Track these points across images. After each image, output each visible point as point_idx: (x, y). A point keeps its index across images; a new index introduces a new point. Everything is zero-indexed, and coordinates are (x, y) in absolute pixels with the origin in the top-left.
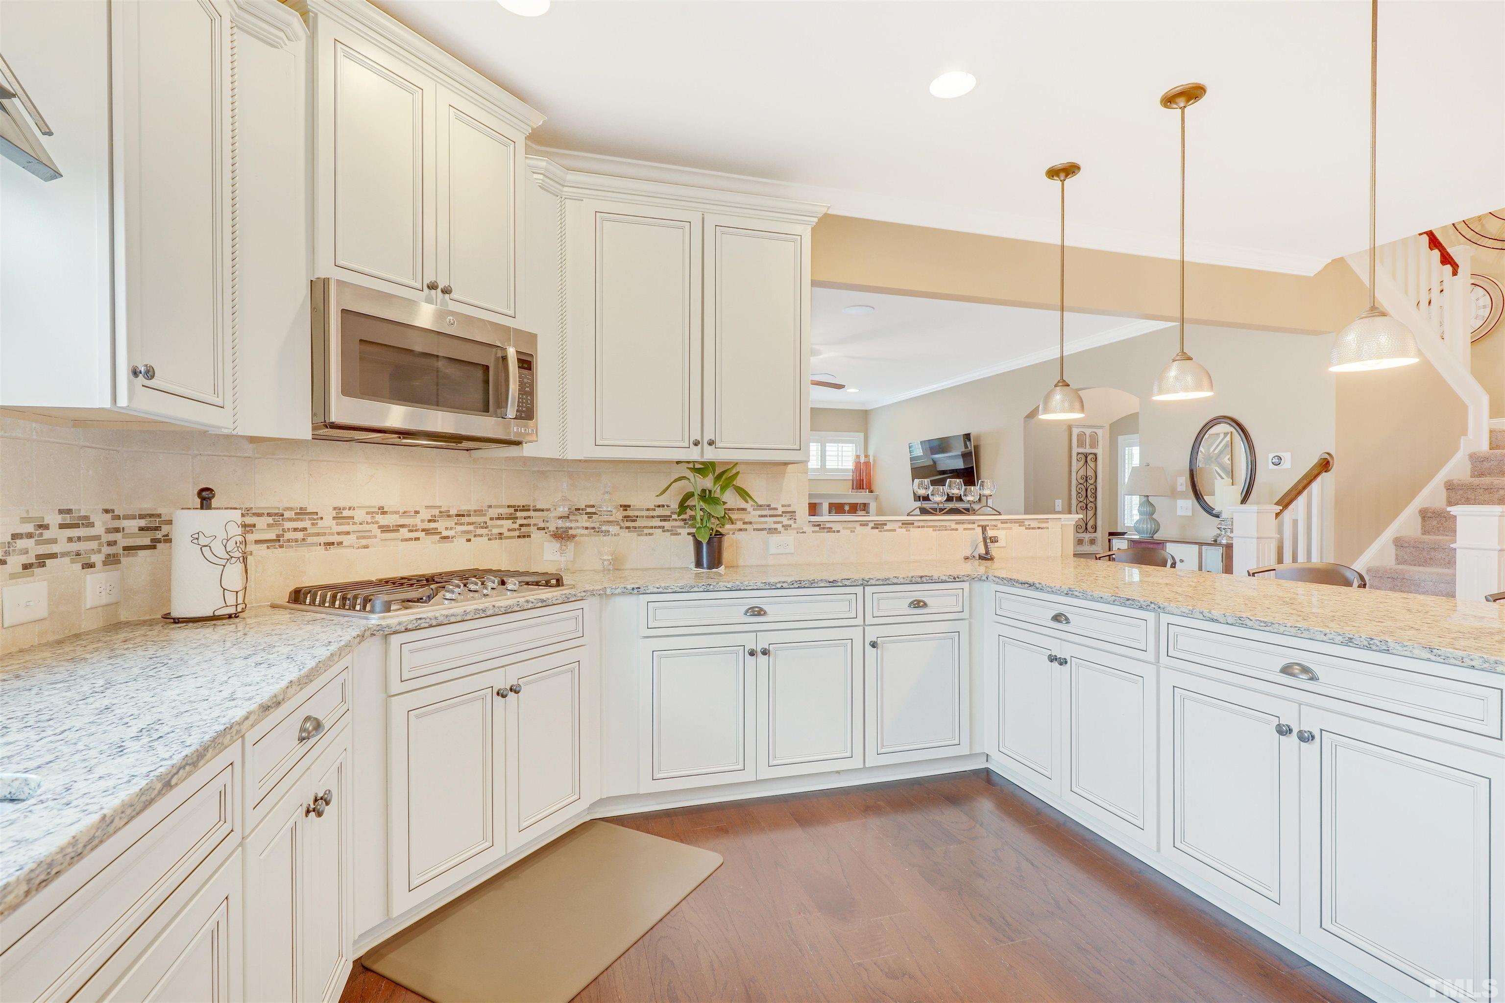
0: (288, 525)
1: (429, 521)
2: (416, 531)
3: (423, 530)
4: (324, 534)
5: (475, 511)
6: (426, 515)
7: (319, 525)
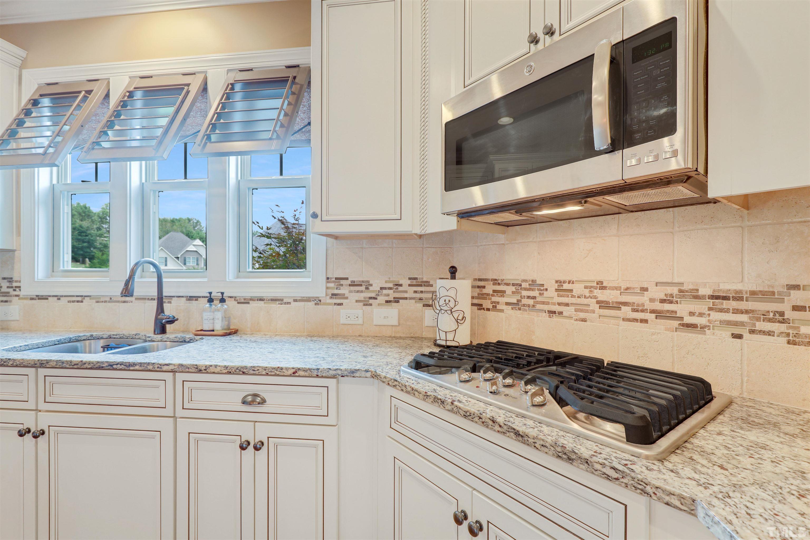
0: (525, 293)
1: (662, 301)
2: (642, 311)
3: (652, 312)
4: (548, 303)
5: (753, 293)
6: (660, 293)
7: (545, 295)
